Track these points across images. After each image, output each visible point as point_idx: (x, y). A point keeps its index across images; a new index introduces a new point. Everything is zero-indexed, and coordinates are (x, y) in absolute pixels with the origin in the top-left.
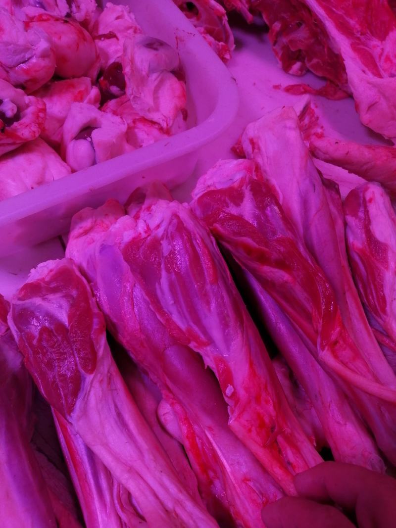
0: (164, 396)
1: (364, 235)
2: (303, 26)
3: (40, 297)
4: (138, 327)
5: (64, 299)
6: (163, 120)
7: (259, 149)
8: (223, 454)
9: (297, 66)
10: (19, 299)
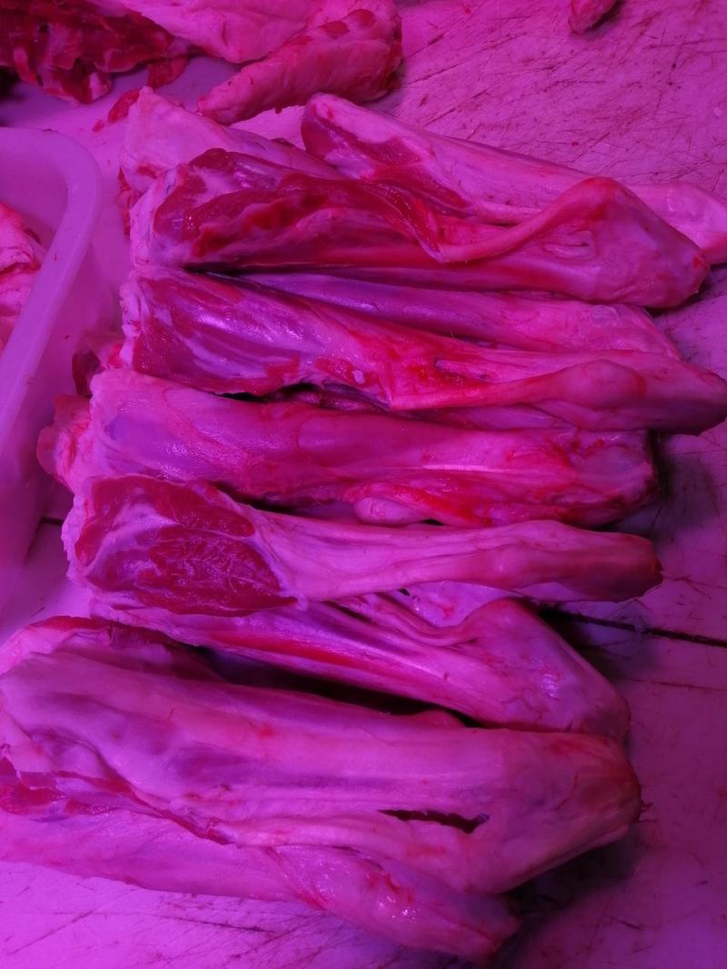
0: (352, 500)
1: (364, 156)
2: (50, 26)
3: (107, 533)
4: (246, 455)
5: (136, 505)
6: (18, 254)
7: (159, 169)
8: (464, 463)
9: (94, 81)
10: (87, 564)
